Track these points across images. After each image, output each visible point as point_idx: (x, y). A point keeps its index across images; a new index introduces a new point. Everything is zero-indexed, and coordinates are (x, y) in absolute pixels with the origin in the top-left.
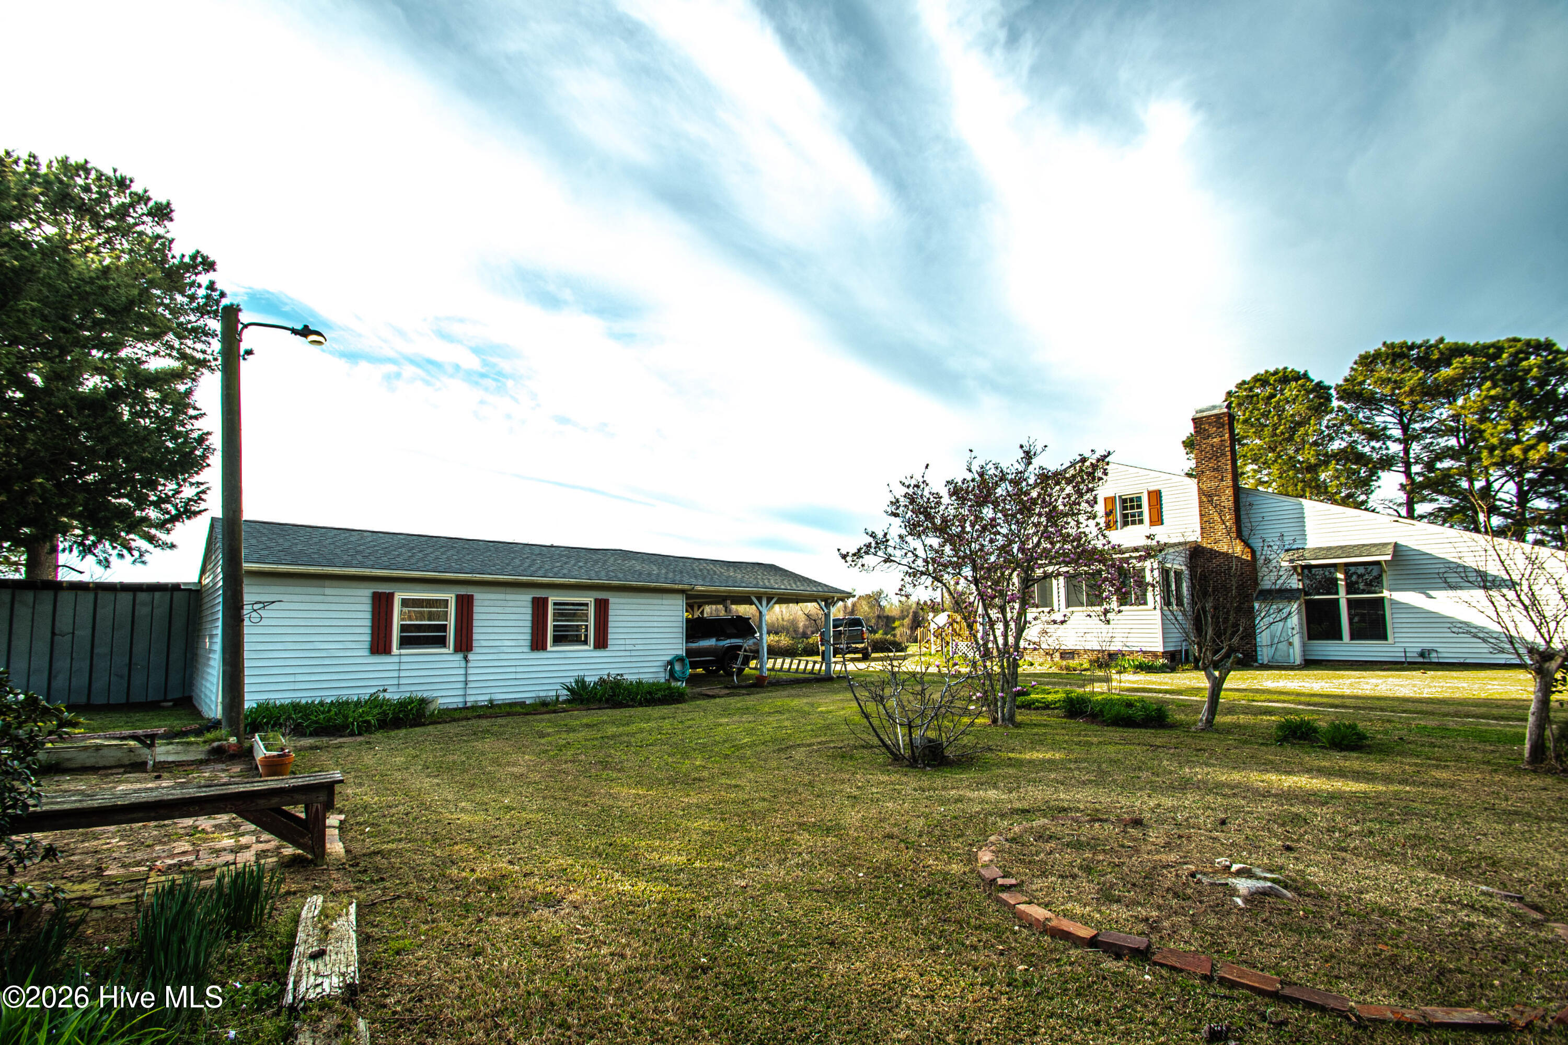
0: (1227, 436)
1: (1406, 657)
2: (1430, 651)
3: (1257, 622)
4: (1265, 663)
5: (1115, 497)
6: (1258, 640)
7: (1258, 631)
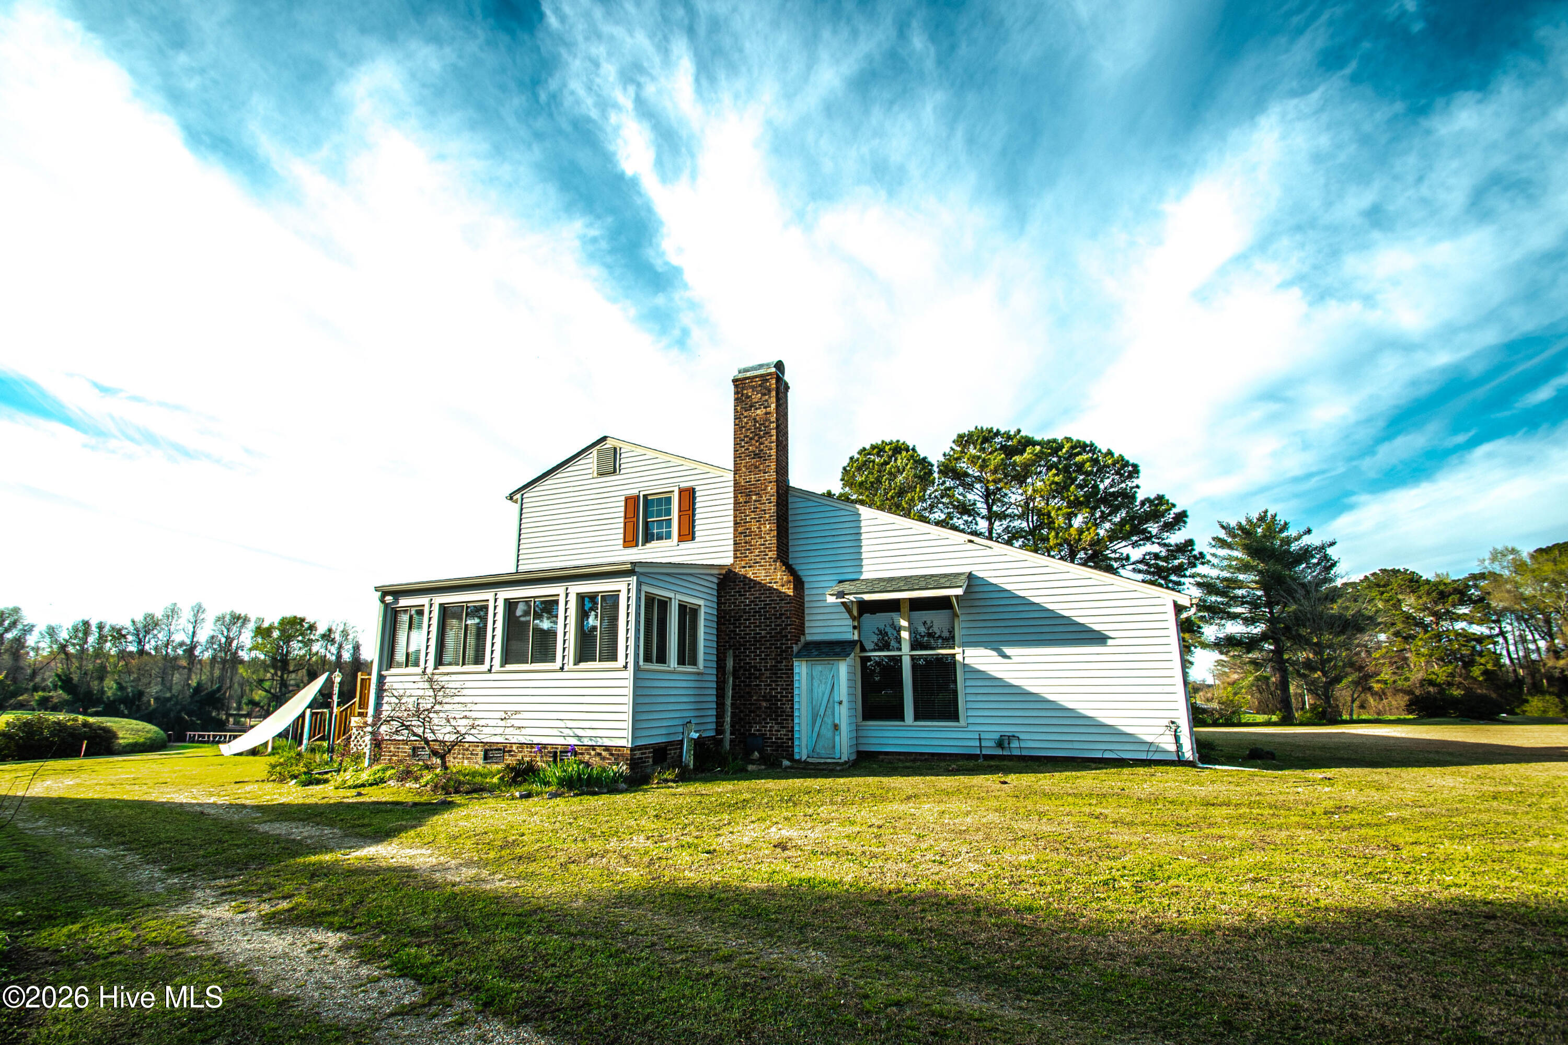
0: (773, 406)
1: (981, 747)
2: (1011, 738)
3: (796, 692)
4: (804, 758)
5: (638, 497)
6: (796, 721)
7: (796, 706)
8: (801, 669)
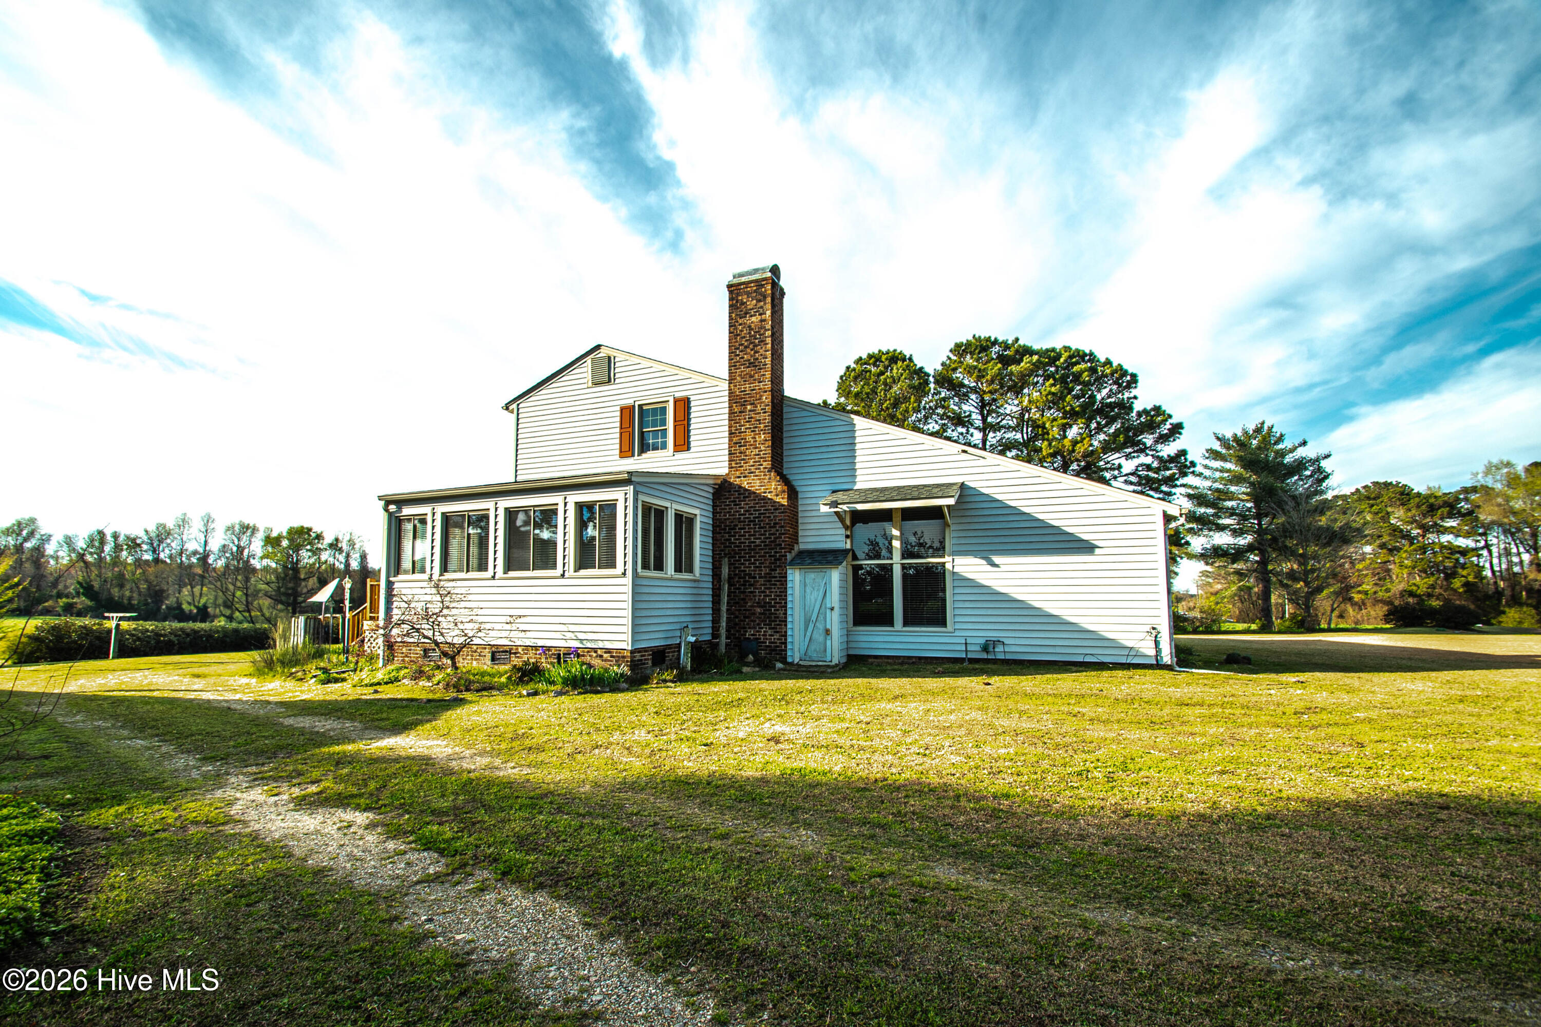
0: (769, 313)
1: (966, 651)
2: (996, 643)
3: (789, 598)
4: (796, 661)
5: (634, 406)
6: (789, 626)
7: (789, 612)
8: (795, 577)
